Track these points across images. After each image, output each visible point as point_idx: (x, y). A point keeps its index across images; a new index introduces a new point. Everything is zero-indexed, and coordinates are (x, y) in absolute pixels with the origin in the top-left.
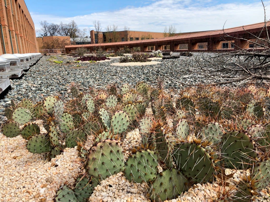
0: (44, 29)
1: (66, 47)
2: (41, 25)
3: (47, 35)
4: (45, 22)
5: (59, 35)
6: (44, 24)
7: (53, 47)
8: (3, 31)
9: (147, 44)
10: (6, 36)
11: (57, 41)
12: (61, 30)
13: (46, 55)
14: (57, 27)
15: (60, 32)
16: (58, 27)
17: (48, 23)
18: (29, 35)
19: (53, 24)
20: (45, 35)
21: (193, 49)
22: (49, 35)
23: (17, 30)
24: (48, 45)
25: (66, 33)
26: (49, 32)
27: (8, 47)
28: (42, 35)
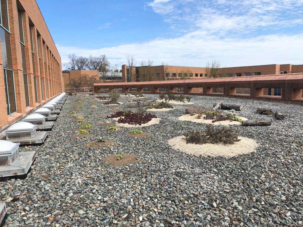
0: (72, 62)
1: (95, 84)
2: (69, 58)
3: (74, 69)
4: (73, 55)
5: (87, 69)
6: (72, 58)
7: (80, 84)
8: (14, 77)
9: (193, 85)
10: (18, 85)
11: (85, 78)
12: (90, 64)
13: (72, 95)
14: (85, 60)
15: (89, 65)
16: (87, 60)
17: (77, 56)
18: (54, 73)
19: (81, 57)
20: (73, 68)
21: (258, 95)
22: (76, 68)
23: (38, 72)
24: (75, 83)
25: (95, 67)
26: (77, 65)
27: (20, 99)
28: (69, 69)
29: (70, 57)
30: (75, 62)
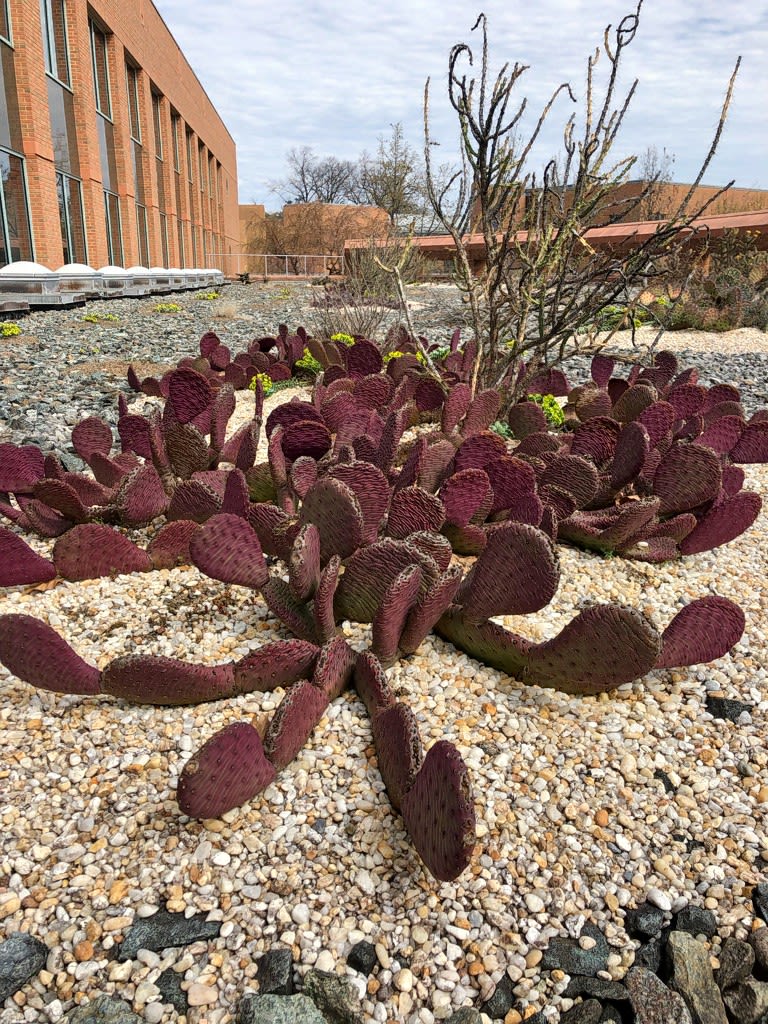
0: (299, 178)
1: (348, 244)
2: (288, 164)
4: (305, 153)
6: (301, 162)
12: (361, 185)
13: (248, 283)
14: (345, 171)
15: (356, 190)
16: (351, 171)
17: (317, 158)
19: (331, 161)
25: (376, 196)
26: (317, 191)
28: (289, 203)
29: (292, 159)
30: (309, 180)
